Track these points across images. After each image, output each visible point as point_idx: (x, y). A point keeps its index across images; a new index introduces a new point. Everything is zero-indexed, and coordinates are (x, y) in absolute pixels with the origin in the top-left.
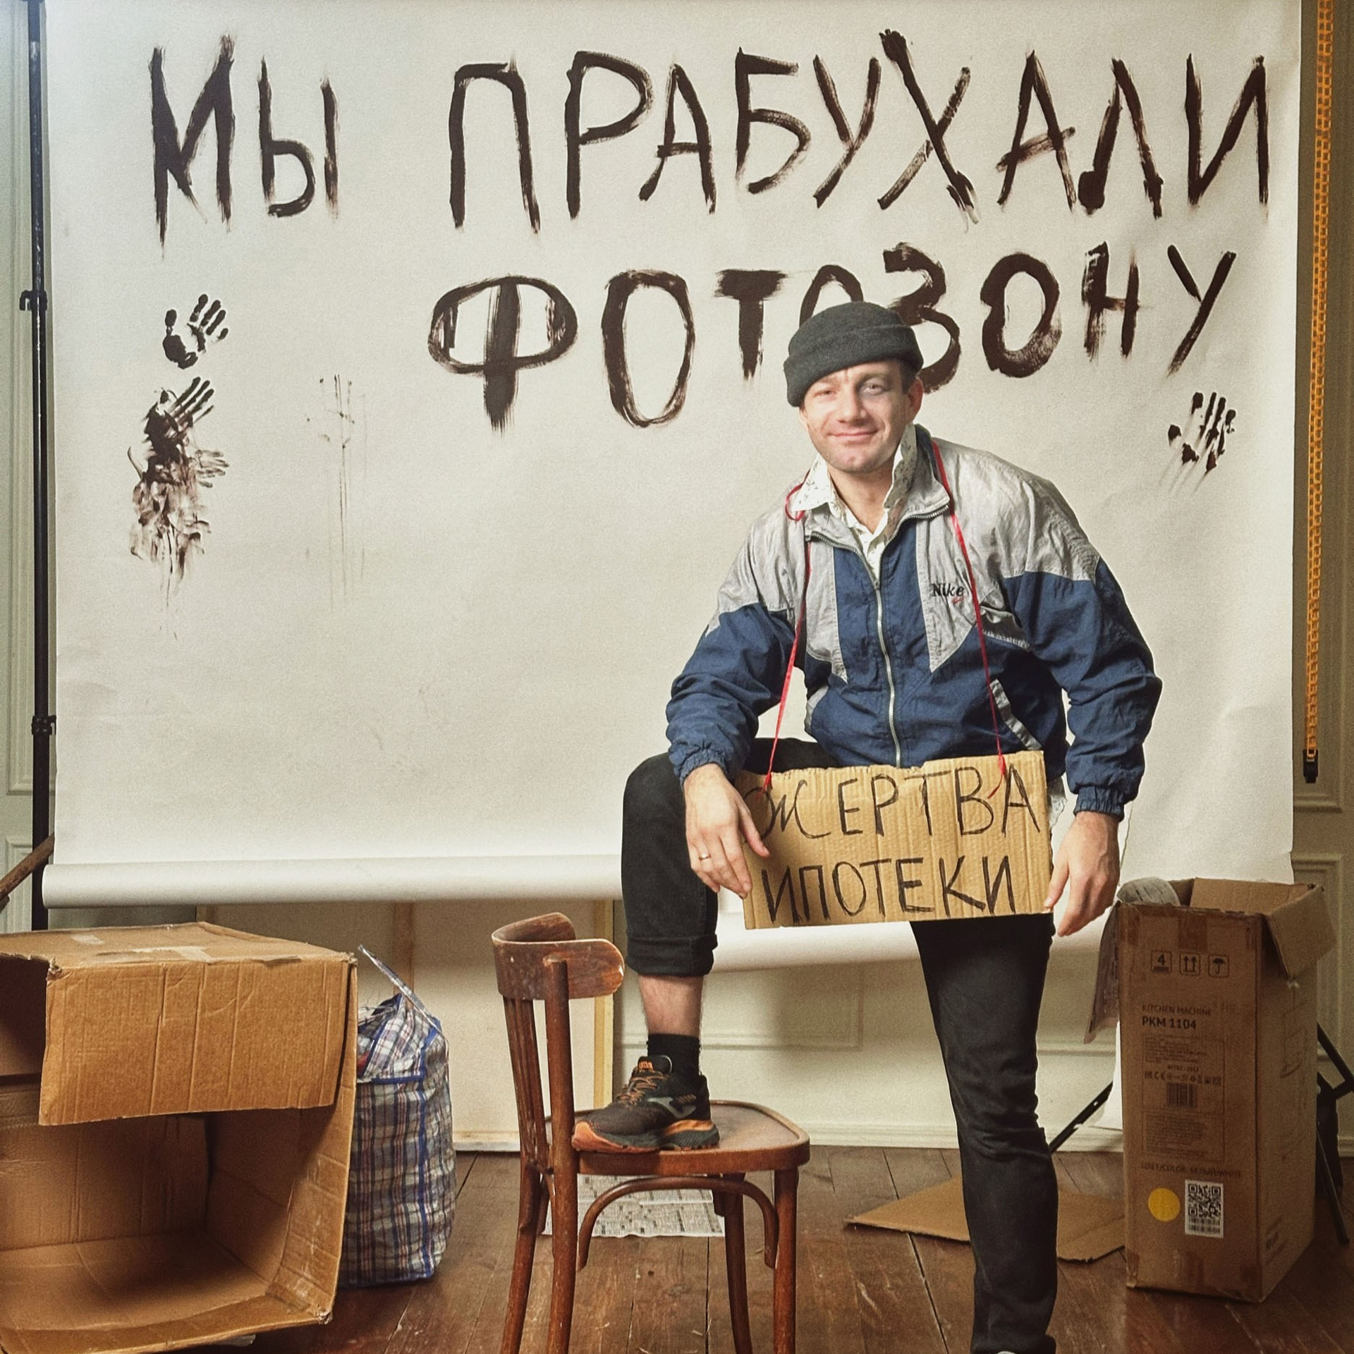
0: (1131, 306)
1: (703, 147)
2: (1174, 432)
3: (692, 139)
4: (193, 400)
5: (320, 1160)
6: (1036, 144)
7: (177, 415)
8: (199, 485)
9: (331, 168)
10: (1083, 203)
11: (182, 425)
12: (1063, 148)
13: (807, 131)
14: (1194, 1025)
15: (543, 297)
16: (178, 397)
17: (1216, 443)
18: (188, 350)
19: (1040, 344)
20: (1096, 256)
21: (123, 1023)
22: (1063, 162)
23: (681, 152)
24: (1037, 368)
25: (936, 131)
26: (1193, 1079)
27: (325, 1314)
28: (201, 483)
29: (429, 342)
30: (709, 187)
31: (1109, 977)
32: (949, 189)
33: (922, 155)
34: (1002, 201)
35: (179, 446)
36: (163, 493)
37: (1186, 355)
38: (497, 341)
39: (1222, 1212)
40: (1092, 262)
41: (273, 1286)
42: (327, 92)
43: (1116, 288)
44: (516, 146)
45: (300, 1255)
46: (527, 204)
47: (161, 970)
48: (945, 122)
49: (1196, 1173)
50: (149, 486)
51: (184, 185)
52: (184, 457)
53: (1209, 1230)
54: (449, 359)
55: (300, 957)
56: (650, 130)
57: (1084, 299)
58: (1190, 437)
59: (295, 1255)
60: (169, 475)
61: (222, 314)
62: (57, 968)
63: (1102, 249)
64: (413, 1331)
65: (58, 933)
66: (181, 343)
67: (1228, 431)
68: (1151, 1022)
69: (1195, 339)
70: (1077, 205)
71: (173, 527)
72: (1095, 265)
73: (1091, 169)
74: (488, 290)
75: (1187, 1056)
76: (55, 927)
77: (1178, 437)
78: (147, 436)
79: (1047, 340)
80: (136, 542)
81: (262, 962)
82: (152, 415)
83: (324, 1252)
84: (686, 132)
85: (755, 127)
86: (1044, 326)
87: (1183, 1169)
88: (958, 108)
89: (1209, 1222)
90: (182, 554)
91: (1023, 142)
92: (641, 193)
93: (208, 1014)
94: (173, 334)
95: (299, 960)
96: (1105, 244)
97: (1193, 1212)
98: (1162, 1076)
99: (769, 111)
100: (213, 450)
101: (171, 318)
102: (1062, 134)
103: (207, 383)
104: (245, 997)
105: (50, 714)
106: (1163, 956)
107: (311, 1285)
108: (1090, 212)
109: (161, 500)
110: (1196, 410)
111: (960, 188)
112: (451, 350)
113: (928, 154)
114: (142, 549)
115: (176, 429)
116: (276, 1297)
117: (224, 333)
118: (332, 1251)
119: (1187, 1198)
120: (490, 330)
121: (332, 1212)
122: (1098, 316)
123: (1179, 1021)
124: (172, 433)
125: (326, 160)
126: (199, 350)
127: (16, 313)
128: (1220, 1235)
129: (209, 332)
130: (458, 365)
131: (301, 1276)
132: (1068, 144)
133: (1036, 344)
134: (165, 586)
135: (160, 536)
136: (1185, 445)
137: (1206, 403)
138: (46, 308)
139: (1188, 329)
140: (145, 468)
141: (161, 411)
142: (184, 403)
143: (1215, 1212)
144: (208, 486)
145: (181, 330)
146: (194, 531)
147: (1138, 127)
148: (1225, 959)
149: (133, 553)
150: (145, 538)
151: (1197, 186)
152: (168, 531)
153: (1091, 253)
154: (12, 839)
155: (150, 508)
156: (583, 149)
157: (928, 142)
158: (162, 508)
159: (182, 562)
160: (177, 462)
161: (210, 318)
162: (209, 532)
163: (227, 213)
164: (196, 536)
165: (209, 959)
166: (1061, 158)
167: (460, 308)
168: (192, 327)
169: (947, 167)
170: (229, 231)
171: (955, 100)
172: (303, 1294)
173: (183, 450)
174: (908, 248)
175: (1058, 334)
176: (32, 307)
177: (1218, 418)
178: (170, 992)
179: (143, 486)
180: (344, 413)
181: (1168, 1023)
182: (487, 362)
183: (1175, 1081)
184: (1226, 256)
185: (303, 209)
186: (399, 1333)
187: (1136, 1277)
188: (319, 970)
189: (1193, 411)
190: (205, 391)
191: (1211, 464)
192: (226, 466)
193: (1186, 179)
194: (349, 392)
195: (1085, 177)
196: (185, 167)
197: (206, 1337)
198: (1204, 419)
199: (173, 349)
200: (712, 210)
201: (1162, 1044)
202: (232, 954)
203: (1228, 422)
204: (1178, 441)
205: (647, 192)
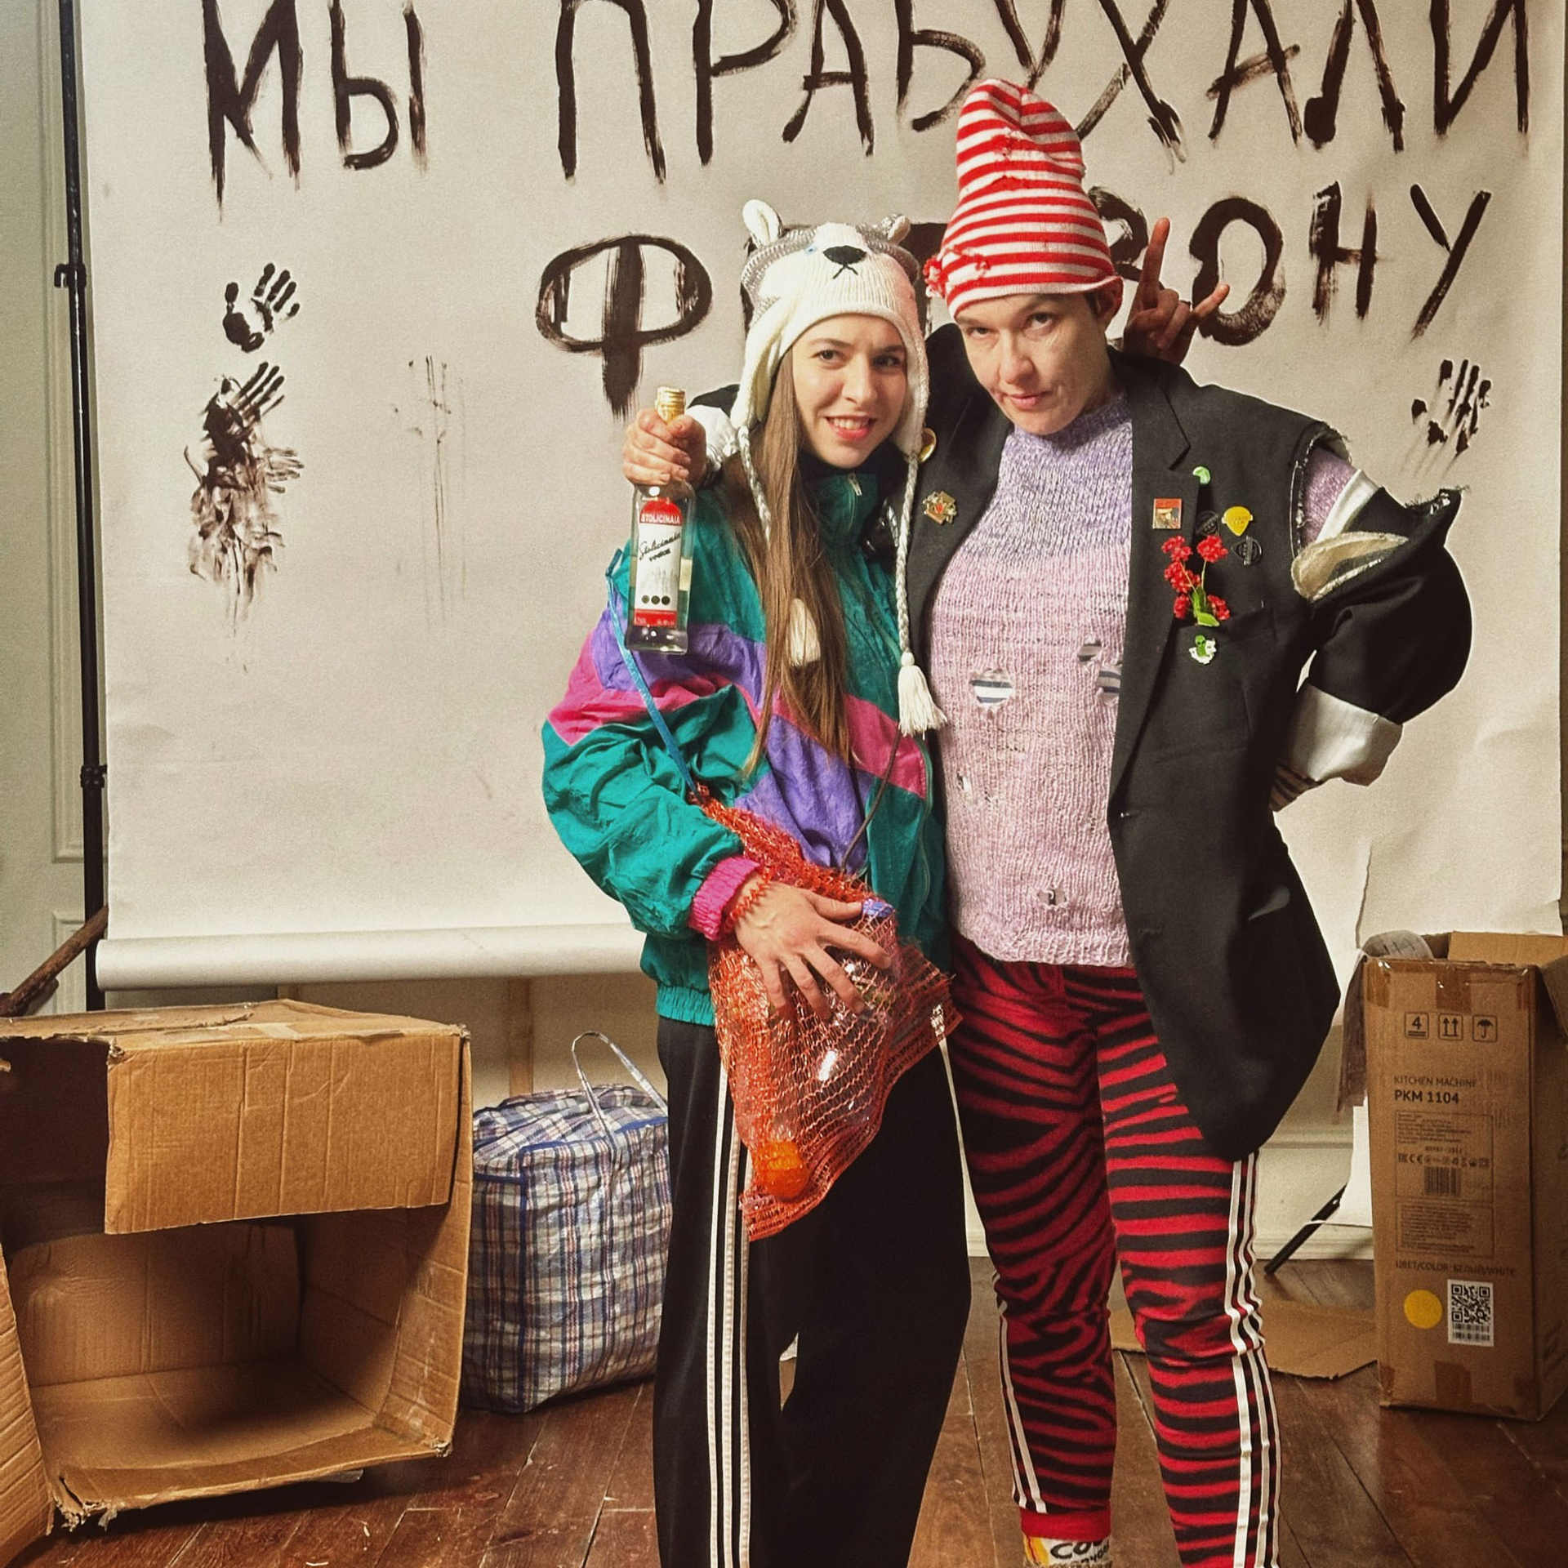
0: (1367, 258)
1: (857, 77)
2: (1418, 408)
3: (845, 67)
4: (260, 389)
5: (433, 1268)
6: (1253, 66)
7: (242, 407)
8: (269, 491)
9: (417, 109)
10: (1310, 135)
11: (247, 418)
12: (1286, 70)
13: (981, 54)
14: (1456, 1098)
15: (671, 259)
16: (243, 385)
17: (1467, 420)
18: (253, 330)
19: (1261, 304)
20: (1326, 198)
21: (199, 1113)
22: (1286, 87)
23: (831, 84)
24: (1257, 333)
25: (1135, 53)
26: (1455, 1161)
27: (444, 1445)
28: (271, 488)
29: (537, 315)
30: (865, 125)
31: (1354, 1048)
32: (1151, 121)
33: (1118, 81)
34: (1213, 135)
35: (244, 445)
36: (227, 500)
37: (1432, 316)
38: (618, 311)
39: (1491, 1316)
40: (1321, 206)
41: (382, 1415)
42: (411, 20)
43: (1350, 236)
44: (636, 79)
45: (411, 1379)
46: (649, 148)
47: (241, 1050)
48: (1145, 41)
49: (1458, 1272)
50: (210, 491)
51: (244, 134)
52: (251, 457)
53: (1477, 1337)
54: (561, 335)
55: (403, 1031)
56: (794, 58)
57: (1312, 251)
58: (1438, 414)
59: (406, 1379)
60: (233, 479)
61: (292, 287)
62: (119, 1050)
63: (1333, 190)
64: (546, 1465)
65: (116, 1013)
66: (245, 323)
67: (1482, 406)
68: (1406, 1096)
69: (1443, 297)
70: (1304, 138)
71: (240, 541)
72: (1325, 209)
73: (1320, 94)
74: (605, 252)
75: (1449, 1136)
76: (114, 1007)
77: (1423, 414)
78: (207, 432)
79: (1269, 301)
80: (196, 558)
81: (358, 1038)
82: (212, 407)
83: (440, 1374)
84: (837, 59)
85: (919, 51)
86: (1265, 284)
87: (1444, 1267)
88: (1160, 25)
89: (1477, 1328)
90: (250, 573)
91: (1237, 64)
92: (784, 134)
93: (296, 1101)
94: (235, 311)
95: (401, 1035)
96: (1336, 184)
97: (1457, 1317)
98: (1419, 1159)
99: (934, 32)
100: (283, 448)
101: (232, 292)
102: (1283, 53)
103: (276, 370)
104: (340, 1080)
105: (101, 764)
106: (1418, 1019)
107: (426, 1413)
108: (1318, 146)
109: (225, 509)
110: (1445, 381)
111: (1163, 120)
112: (563, 326)
113: (1125, 80)
114: (204, 567)
115: (240, 424)
116: (385, 1429)
117: (295, 308)
118: (450, 1373)
119: (1450, 1301)
120: (609, 300)
121: (450, 1327)
122: (1329, 271)
123: (1438, 1094)
124: (235, 428)
125: (411, 100)
126: (266, 330)
127: (49, 289)
128: (1490, 1344)
129: (278, 308)
130: (571, 342)
131: (414, 1403)
132: (1291, 65)
133: (1256, 306)
134: (232, 612)
135: (224, 550)
136: (1431, 424)
137: (1456, 373)
138: (85, 284)
139: (1435, 285)
140: (205, 471)
141: (222, 403)
142: (249, 394)
143: (1484, 1317)
144: (280, 490)
145: (244, 306)
146: (265, 544)
147: (1375, 43)
148: (1492, 1021)
149: (194, 572)
150: (207, 553)
151: (1445, 113)
152: (234, 546)
153: (1320, 195)
154: (60, 915)
155: (212, 518)
156: (716, 83)
157: (1125, 66)
158: (226, 516)
159: (250, 581)
160: (243, 463)
161: (278, 291)
162: (282, 545)
163: (295, 166)
164: (266, 550)
165: (296, 1036)
166: (1283, 82)
167: (572, 274)
168: (257, 303)
169: (1148, 95)
170: (297, 187)
171: (1156, 15)
172: (417, 1423)
173: (249, 448)
174: (1103, 193)
175: (1282, 292)
176: (69, 282)
177: (1470, 391)
178: (252, 1075)
179: (203, 492)
180: (439, 401)
181: (1426, 1097)
182: (605, 338)
183: (1434, 1164)
184: (1480, 196)
185: (386, 159)
186: (530, 1466)
187: (1390, 1394)
188: (425, 1046)
189: (1441, 382)
190: (274, 379)
191: (1462, 446)
192: (300, 466)
193: (1432, 104)
194: (444, 376)
195: (1312, 104)
196: (245, 112)
197: (306, 1473)
198: (1453, 392)
199: (236, 329)
200: (870, 152)
201: (1419, 1121)
202: (322, 1030)
203: (1482, 395)
204: (1423, 419)
205: (791, 131)
